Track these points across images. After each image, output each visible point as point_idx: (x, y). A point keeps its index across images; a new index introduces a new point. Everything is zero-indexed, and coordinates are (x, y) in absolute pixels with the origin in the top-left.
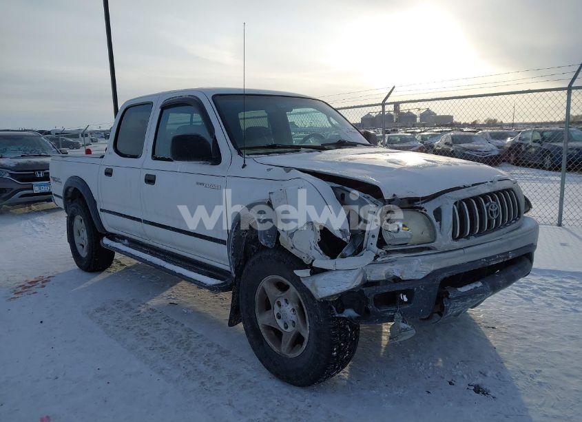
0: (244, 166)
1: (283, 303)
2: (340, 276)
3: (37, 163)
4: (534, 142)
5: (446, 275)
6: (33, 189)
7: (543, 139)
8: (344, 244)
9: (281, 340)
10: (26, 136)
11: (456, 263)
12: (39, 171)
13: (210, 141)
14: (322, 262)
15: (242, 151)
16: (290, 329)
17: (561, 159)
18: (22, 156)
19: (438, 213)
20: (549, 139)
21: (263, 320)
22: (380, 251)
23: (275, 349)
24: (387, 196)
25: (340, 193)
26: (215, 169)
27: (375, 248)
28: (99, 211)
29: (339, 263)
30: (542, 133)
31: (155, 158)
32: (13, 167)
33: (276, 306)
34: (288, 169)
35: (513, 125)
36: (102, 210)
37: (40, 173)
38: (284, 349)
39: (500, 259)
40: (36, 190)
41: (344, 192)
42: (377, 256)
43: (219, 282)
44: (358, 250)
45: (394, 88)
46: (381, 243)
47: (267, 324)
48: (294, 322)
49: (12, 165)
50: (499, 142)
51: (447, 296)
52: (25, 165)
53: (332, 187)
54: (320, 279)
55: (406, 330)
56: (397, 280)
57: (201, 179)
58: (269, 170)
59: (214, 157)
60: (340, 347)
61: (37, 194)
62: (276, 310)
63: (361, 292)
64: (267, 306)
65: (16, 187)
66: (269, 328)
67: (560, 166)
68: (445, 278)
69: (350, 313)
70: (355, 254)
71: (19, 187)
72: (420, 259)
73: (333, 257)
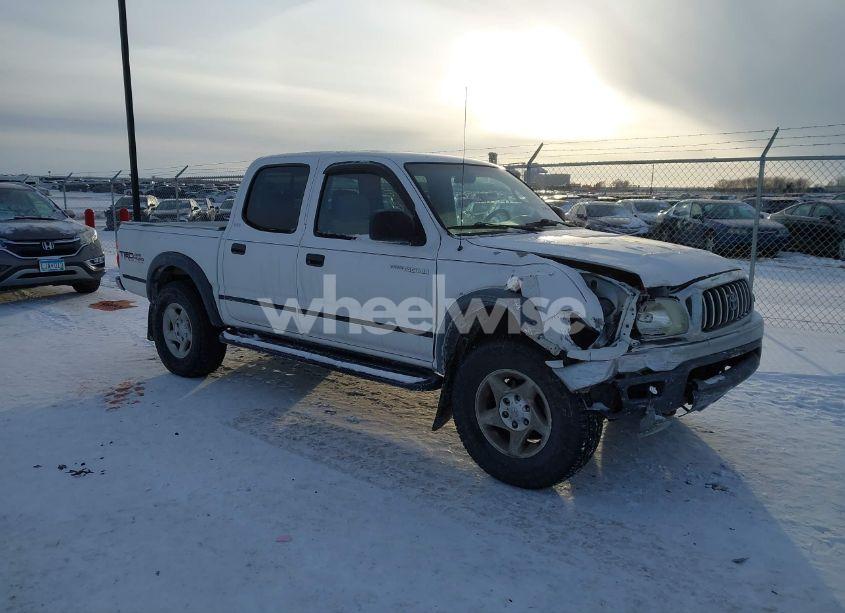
0: (460, 249)
1: (512, 399)
2: (593, 367)
3: (43, 229)
4: (695, 217)
5: (694, 366)
6: (38, 267)
7: (705, 214)
8: (598, 333)
9: (508, 441)
10: (14, 189)
11: (700, 356)
12: (47, 241)
13: (411, 216)
14: (575, 353)
15: (451, 231)
16: (521, 427)
17: (750, 244)
18: (16, 219)
19: (689, 302)
20: (712, 214)
21: (484, 419)
22: (635, 341)
23: (502, 451)
24: (647, 284)
25: (590, 280)
26: (419, 251)
27: (628, 338)
28: (217, 299)
29: (592, 353)
30: (702, 206)
31: (317, 232)
32: (9, 235)
33: (502, 404)
34: (522, 254)
35: (651, 190)
36: (221, 297)
37: (48, 244)
38: (514, 449)
39: (737, 352)
40: (44, 267)
41: (597, 280)
42: (630, 348)
43: (421, 379)
44: (611, 340)
45: (542, 145)
46: (635, 334)
47: (491, 423)
48: (526, 420)
49: (7, 232)
50: (649, 216)
51: (697, 389)
52: (27, 232)
53: (582, 274)
54: (574, 370)
55: (661, 421)
56: (647, 371)
57: (398, 261)
58: (496, 253)
59: (416, 236)
60: (588, 442)
61: (45, 274)
62: (503, 408)
63: (614, 385)
64: (490, 403)
65: (15, 264)
66: (492, 428)
67: (749, 252)
68: (693, 370)
69: (599, 406)
70: (607, 345)
71: (20, 263)
72: (672, 350)
73: (585, 347)
